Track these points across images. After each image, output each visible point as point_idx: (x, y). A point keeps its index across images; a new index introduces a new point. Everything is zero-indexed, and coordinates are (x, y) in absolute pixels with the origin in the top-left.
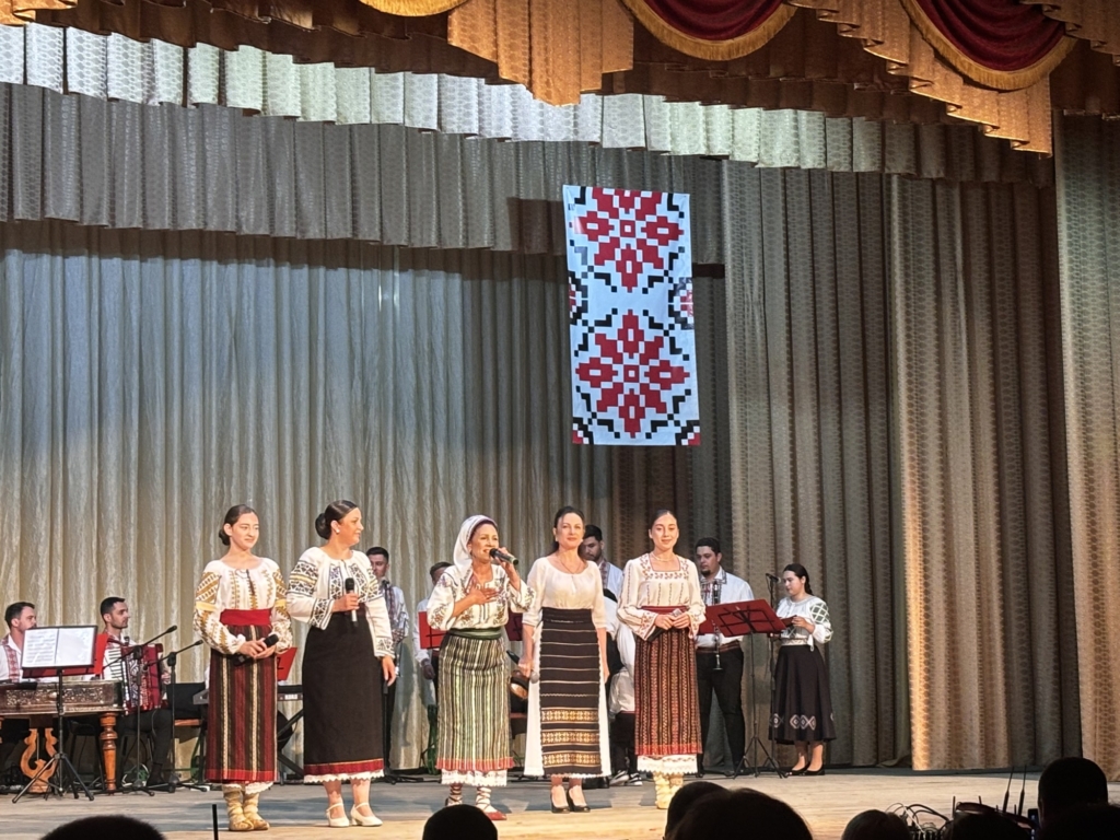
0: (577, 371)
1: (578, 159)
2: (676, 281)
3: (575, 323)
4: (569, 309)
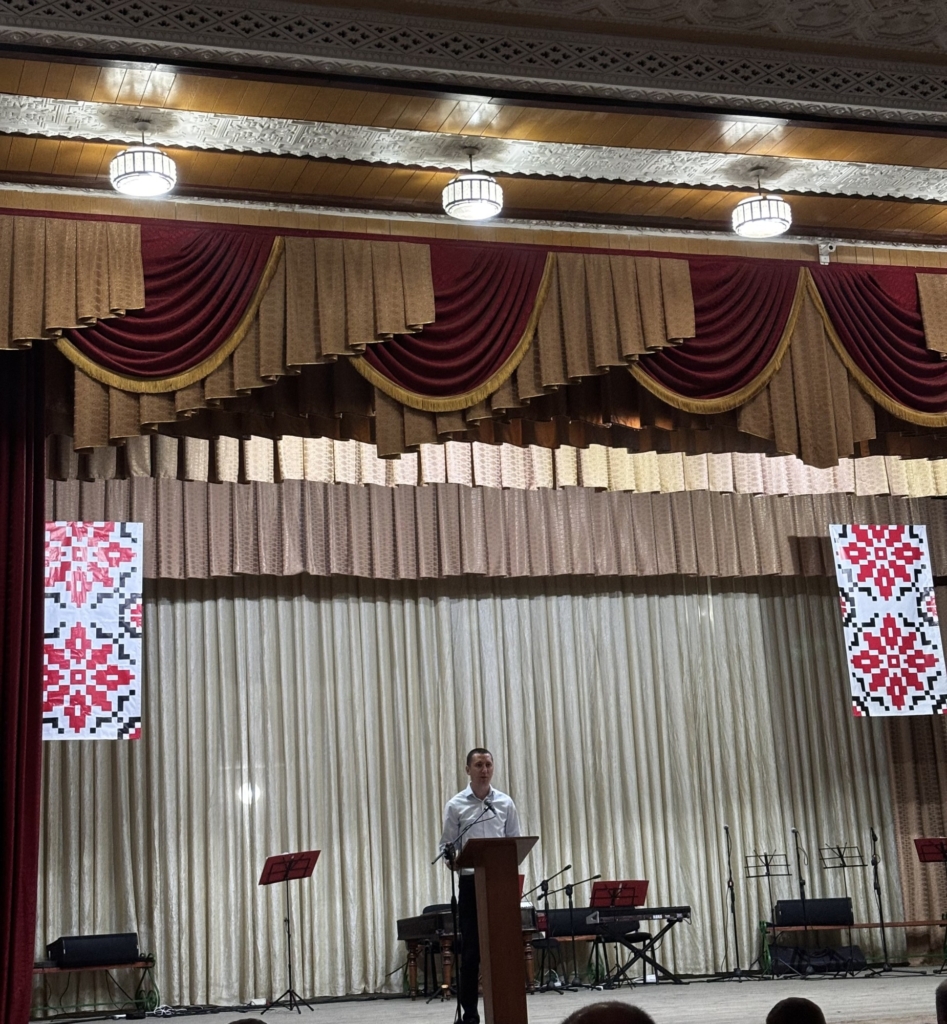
0: (852, 661)
1: (838, 505)
2: (922, 590)
3: (847, 626)
4: (842, 615)
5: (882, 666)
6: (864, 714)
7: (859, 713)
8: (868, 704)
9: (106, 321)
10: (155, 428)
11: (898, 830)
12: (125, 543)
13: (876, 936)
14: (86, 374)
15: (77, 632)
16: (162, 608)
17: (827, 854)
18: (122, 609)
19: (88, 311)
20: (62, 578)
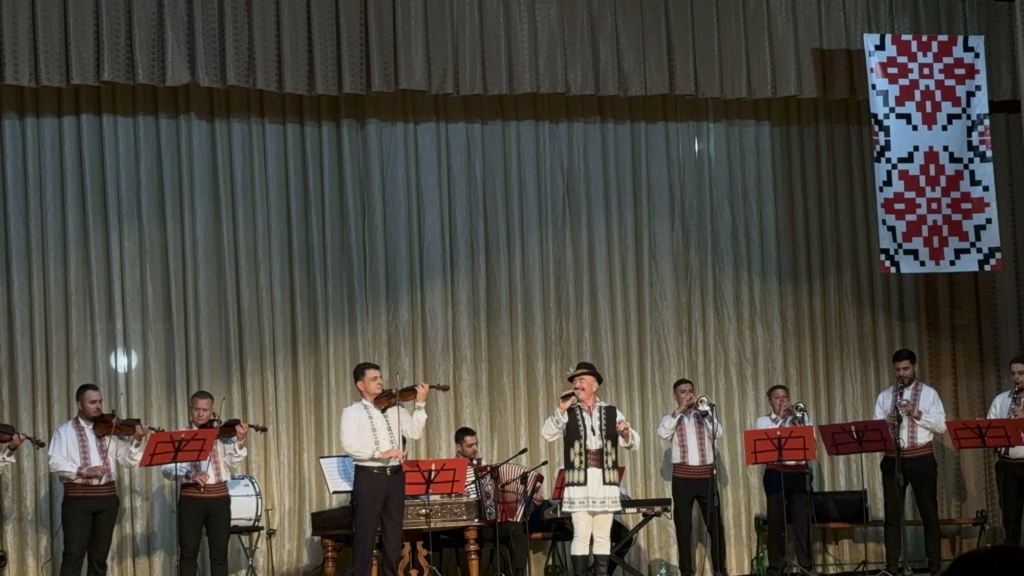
0: (883, 206)
1: (877, 9)
2: (974, 118)
3: (879, 161)
4: (873, 148)
5: (919, 211)
6: (893, 270)
7: (888, 268)
8: (901, 258)
16: (7, 122)
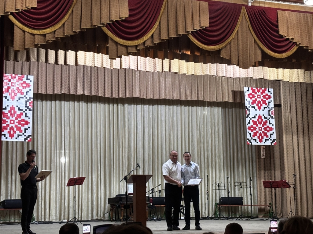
0: (248, 128)
1: (247, 81)
2: (270, 108)
3: (247, 118)
4: (246, 114)
5: (257, 130)
6: (250, 144)
8: (252, 141)
9: (24, 10)
10: (39, 45)
11: (258, 178)
12: (28, 82)
13: (249, 209)
14: (18, 27)
15: (12, 108)
16: (39, 102)
17: (236, 184)
18: (26, 102)
19: (19, 7)
20: (8, 92)
